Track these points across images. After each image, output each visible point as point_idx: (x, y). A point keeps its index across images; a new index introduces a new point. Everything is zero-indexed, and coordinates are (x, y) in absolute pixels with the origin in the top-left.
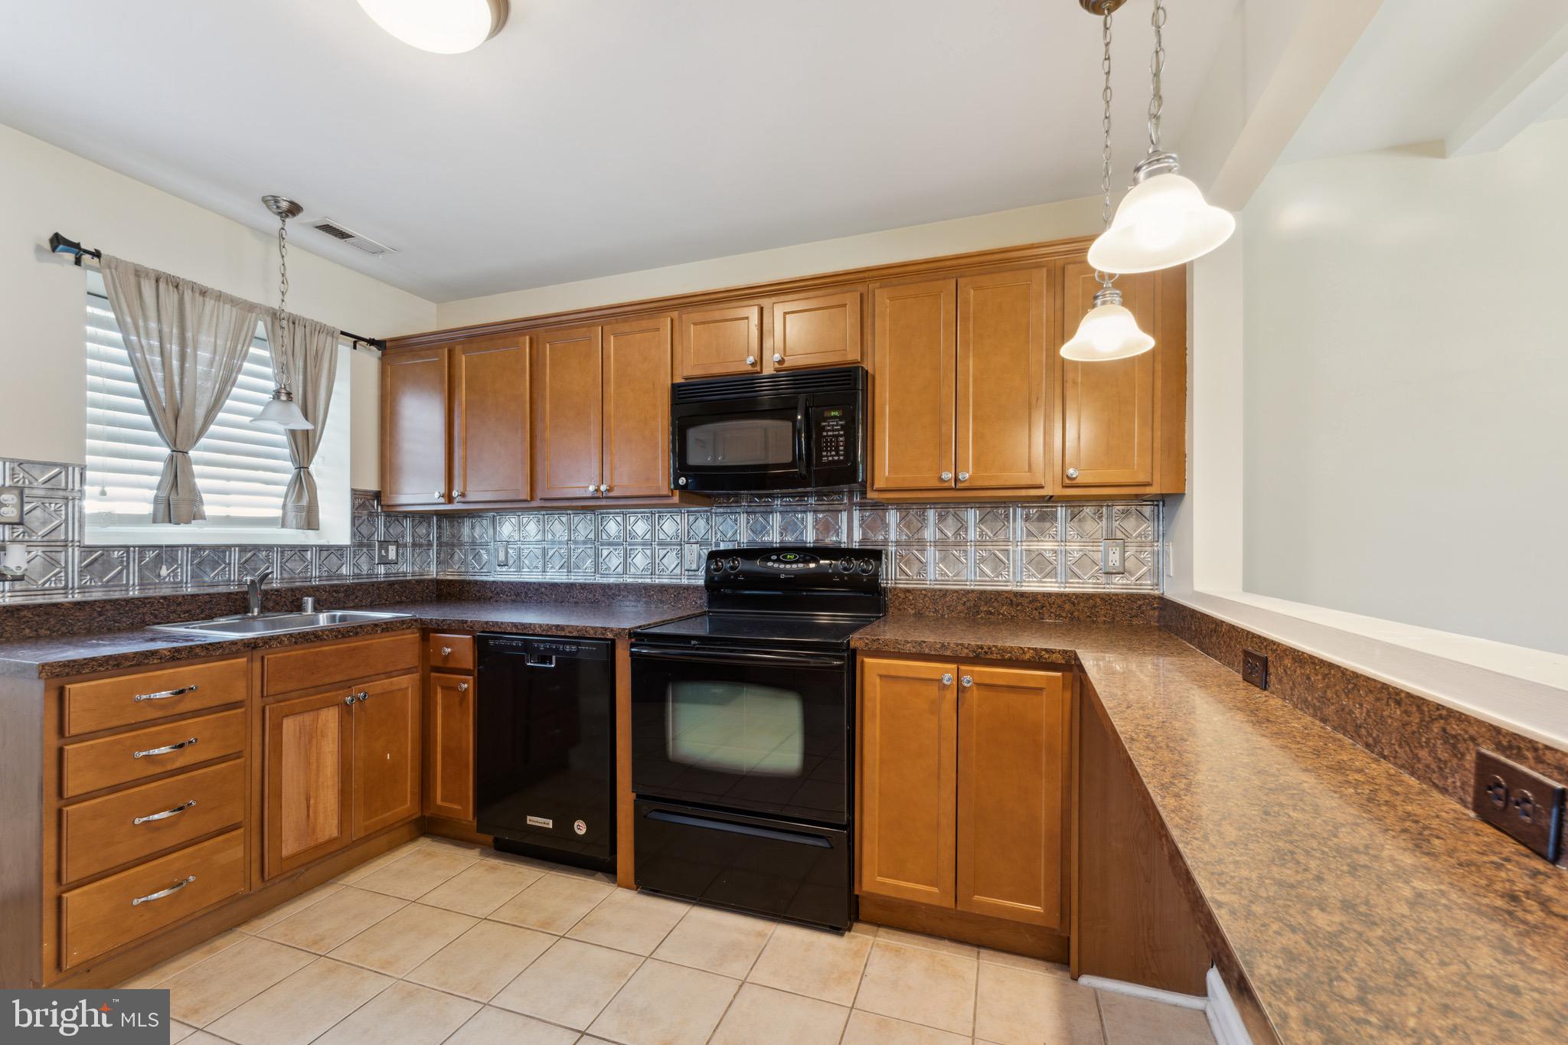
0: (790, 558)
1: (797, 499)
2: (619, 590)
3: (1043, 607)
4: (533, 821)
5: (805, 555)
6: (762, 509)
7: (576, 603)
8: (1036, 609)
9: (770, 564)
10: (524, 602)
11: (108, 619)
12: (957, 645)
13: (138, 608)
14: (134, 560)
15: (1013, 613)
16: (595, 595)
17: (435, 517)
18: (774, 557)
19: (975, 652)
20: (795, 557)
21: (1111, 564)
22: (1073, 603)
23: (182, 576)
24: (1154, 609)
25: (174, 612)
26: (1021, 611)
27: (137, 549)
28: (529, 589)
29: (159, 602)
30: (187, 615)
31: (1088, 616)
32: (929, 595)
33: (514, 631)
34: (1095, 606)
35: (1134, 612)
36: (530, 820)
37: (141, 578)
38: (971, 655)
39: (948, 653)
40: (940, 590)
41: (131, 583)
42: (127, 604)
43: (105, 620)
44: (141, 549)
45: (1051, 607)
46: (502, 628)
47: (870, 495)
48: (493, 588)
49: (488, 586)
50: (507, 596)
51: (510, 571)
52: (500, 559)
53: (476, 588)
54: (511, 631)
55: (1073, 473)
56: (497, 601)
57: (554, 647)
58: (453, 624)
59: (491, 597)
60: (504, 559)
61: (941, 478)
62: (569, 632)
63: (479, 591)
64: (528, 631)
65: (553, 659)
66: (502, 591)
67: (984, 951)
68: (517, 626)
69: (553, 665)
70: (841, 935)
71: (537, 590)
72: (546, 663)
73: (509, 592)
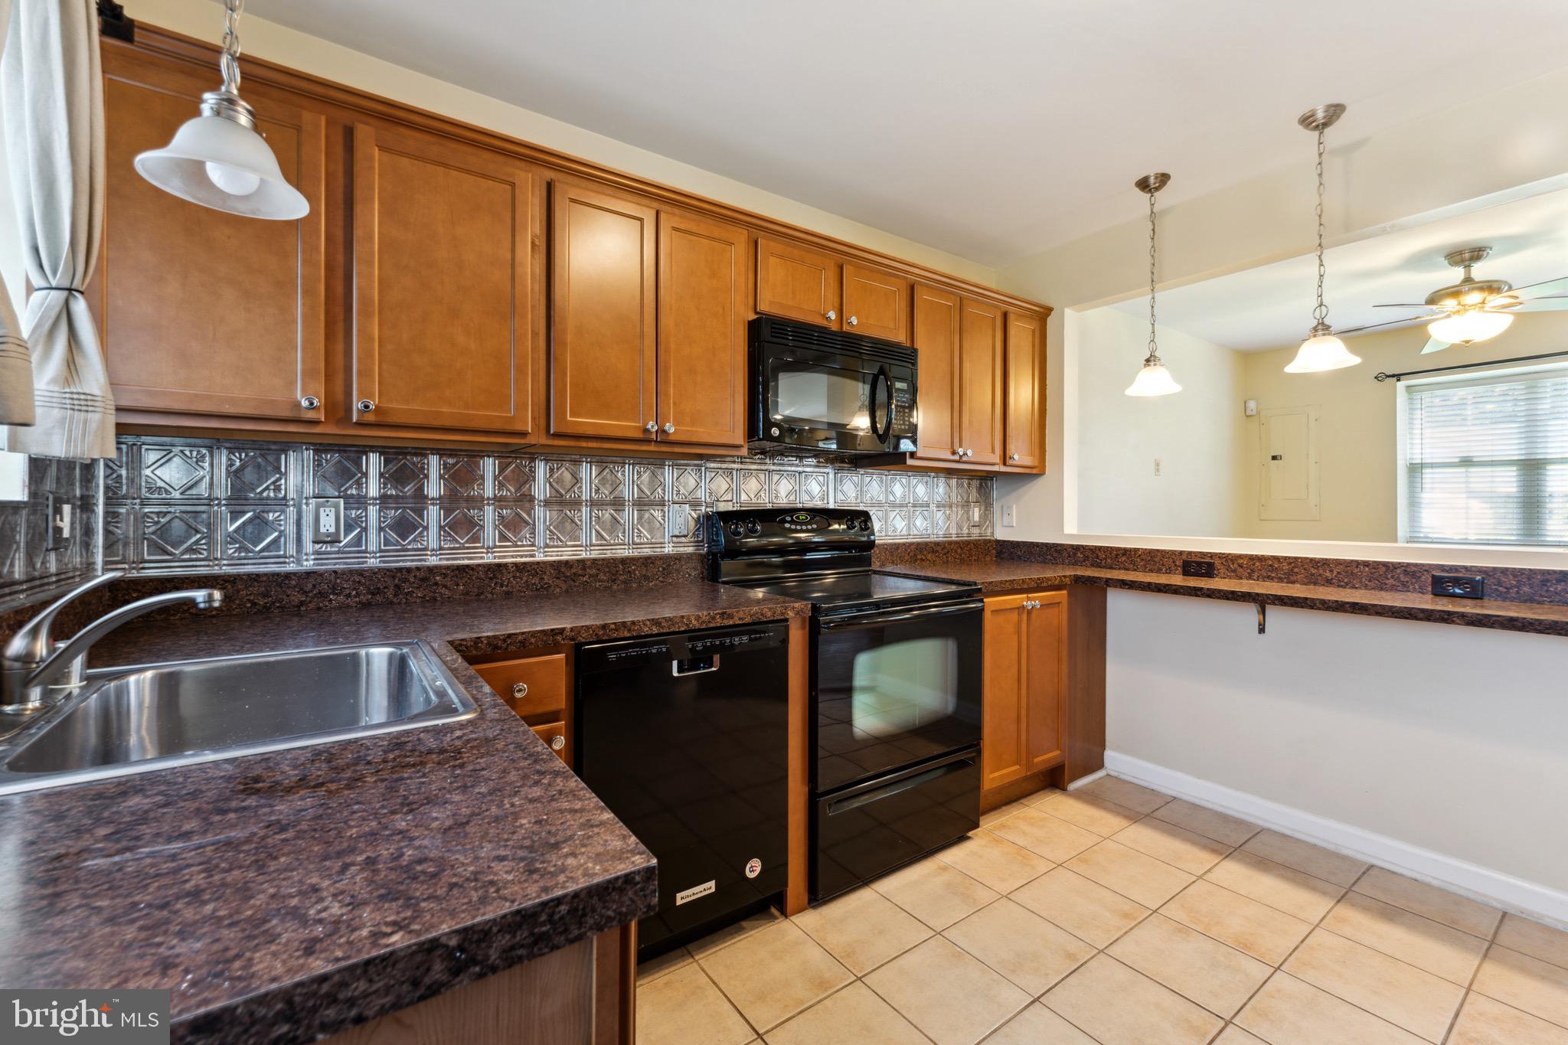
0: (803, 519)
3: (948, 552)
4: (684, 897)
5: (815, 516)
7: (508, 594)
8: (945, 554)
9: (787, 526)
12: (1030, 579)
16: (542, 579)
18: (788, 519)
19: (1036, 583)
20: (807, 517)
21: (975, 520)
24: (994, 549)
26: (938, 557)
28: (406, 580)
31: (968, 557)
33: (655, 630)
34: (971, 549)
35: (986, 552)
36: (682, 898)
38: (1035, 586)
40: (895, 544)
46: (634, 630)
47: (910, 462)
48: (310, 586)
49: (294, 583)
50: (348, 596)
51: (350, 552)
52: (323, 530)
53: (255, 590)
54: (650, 632)
55: (1016, 457)
56: (319, 609)
57: (718, 643)
58: (533, 640)
59: (302, 603)
60: (332, 530)
61: (954, 453)
62: (740, 619)
63: (265, 595)
64: (679, 627)
65: (714, 659)
66: (334, 588)
67: (1022, 801)
68: (660, 623)
69: (713, 669)
70: (969, 838)
71: (423, 580)
72: (704, 668)
73: (354, 589)
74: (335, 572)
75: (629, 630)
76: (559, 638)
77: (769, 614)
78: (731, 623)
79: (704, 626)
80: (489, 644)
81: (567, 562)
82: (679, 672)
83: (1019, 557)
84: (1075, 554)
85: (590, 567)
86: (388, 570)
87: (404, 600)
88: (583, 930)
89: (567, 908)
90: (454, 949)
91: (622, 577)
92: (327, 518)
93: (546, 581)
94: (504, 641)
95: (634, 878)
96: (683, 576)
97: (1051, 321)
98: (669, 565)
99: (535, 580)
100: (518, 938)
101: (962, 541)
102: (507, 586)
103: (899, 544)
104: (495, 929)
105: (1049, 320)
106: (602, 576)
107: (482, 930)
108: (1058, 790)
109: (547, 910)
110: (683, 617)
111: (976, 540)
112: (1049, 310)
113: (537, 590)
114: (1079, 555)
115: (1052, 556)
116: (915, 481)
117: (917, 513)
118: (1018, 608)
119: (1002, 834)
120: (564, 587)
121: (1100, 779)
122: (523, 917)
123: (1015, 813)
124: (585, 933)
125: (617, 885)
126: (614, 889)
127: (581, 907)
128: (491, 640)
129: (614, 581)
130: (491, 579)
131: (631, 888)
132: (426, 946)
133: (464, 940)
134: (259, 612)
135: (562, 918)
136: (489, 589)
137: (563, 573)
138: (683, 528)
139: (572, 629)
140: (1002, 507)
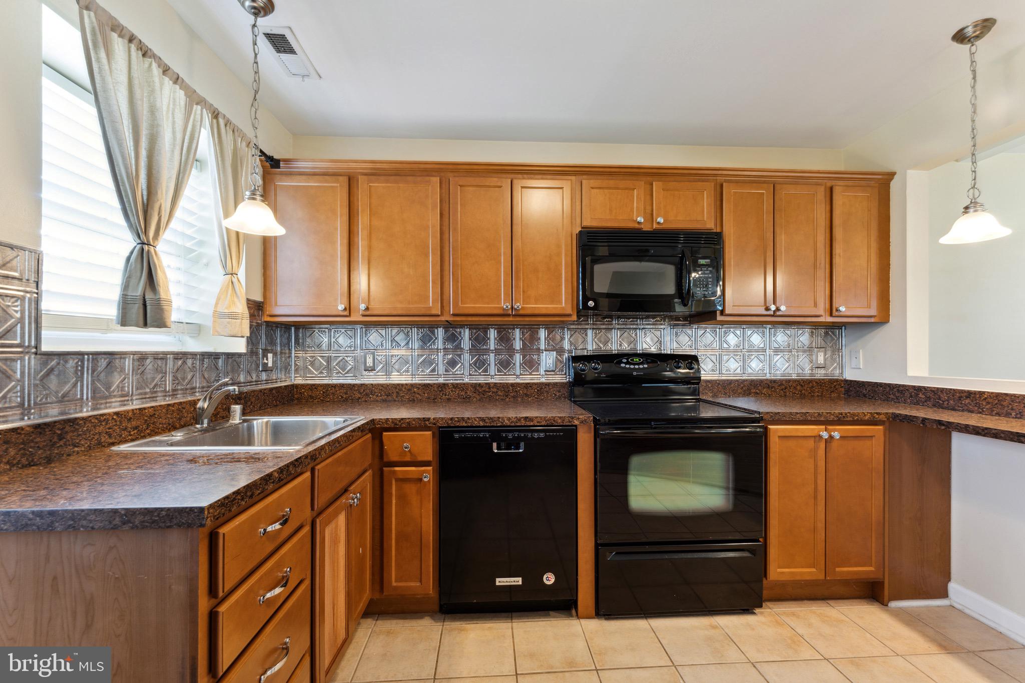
0: (636, 361)
1: (631, 320)
2: (489, 388)
3: (786, 388)
4: (500, 582)
5: (647, 359)
6: (606, 327)
7: (449, 399)
8: (782, 390)
9: (623, 365)
10: (395, 401)
11: (68, 443)
12: (827, 413)
13: (95, 427)
14: (88, 369)
15: (770, 393)
16: (466, 393)
17: (293, 328)
18: (625, 361)
19: (837, 417)
20: (640, 360)
21: (819, 362)
22: (802, 386)
23: (128, 388)
24: (842, 387)
25: (125, 429)
26: (774, 391)
27: (91, 356)
28: (401, 390)
29: (113, 418)
30: (136, 431)
31: (809, 393)
32: (721, 384)
33: (482, 424)
34: (813, 387)
35: (832, 390)
36: (499, 582)
37: (94, 391)
38: (836, 419)
39: (822, 419)
40: (728, 380)
41: (85, 397)
42: (85, 423)
43: (65, 444)
44: (95, 357)
45: (790, 388)
46: (469, 423)
47: (719, 318)
48: (362, 390)
49: (356, 388)
50: (377, 396)
51: (379, 375)
52: (368, 365)
53: (342, 391)
54: (478, 425)
55: (842, 309)
56: (366, 401)
57: (522, 435)
58: (414, 423)
59: (359, 398)
60: (372, 365)
61: (767, 309)
62: (538, 422)
63: (346, 393)
64: (497, 424)
65: (521, 445)
66: (372, 392)
67: (829, 602)
68: (485, 420)
69: (521, 451)
70: (754, 613)
71: (409, 390)
72: (514, 449)
73: (380, 393)
74: (372, 384)
75: (466, 422)
76: (427, 423)
77: (559, 421)
78: (532, 424)
79: (513, 424)
80: (393, 422)
81: (480, 384)
82: (498, 449)
83: (865, 396)
84: (917, 395)
85: (493, 388)
86: (393, 384)
87: (400, 400)
88: (171, 524)
89: (165, 513)
90: (123, 515)
91: (512, 394)
92: (370, 359)
93: (469, 394)
94: (400, 421)
95: (194, 510)
96: (551, 395)
97: (894, 185)
98: (541, 389)
99: (463, 393)
100: (146, 519)
101: (802, 380)
102: (448, 395)
103: (732, 380)
104: (137, 512)
105: (892, 184)
106: (499, 393)
107: (133, 511)
108: (876, 604)
109: (157, 512)
110: (499, 418)
111: (819, 380)
112: (892, 175)
113: (463, 398)
114: (921, 395)
115: (894, 395)
116: (749, 332)
117: (753, 357)
118: (815, 437)
119: (788, 620)
120: (478, 398)
121: (938, 606)
122: (148, 511)
123: (814, 608)
124: (173, 526)
125: (187, 511)
126: (185, 512)
127: (171, 515)
128: (393, 420)
129: (507, 396)
130: (440, 391)
131: (193, 514)
132: (114, 511)
133: (127, 512)
134: (344, 401)
135: (163, 516)
136: (440, 397)
137: (478, 390)
138: (551, 366)
139: (434, 419)
140: (851, 352)
